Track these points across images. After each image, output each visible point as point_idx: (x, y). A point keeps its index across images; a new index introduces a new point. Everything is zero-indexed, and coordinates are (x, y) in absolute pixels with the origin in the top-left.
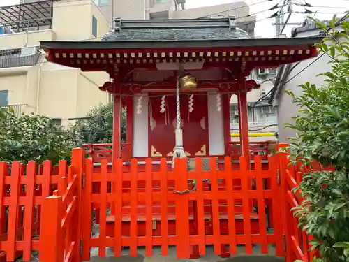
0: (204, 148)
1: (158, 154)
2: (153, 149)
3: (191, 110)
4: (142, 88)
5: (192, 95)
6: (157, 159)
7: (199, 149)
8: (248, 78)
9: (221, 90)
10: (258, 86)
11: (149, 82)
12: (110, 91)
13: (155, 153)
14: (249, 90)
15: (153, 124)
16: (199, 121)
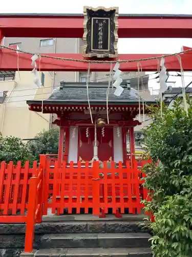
0: (111, 159)
1: (83, 162)
2: (80, 159)
3: (103, 136)
4: (76, 123)
5: (104, 128)
6: (83, 164)
7: (108, 159)
8: (134, 119)
9: (120, 126)
10: (140, 124)
11: (80, 120)
12: (58, 125)
13: (81, 161)
14: (135, 125)
15: (81, 143)
16: (108, 142)
